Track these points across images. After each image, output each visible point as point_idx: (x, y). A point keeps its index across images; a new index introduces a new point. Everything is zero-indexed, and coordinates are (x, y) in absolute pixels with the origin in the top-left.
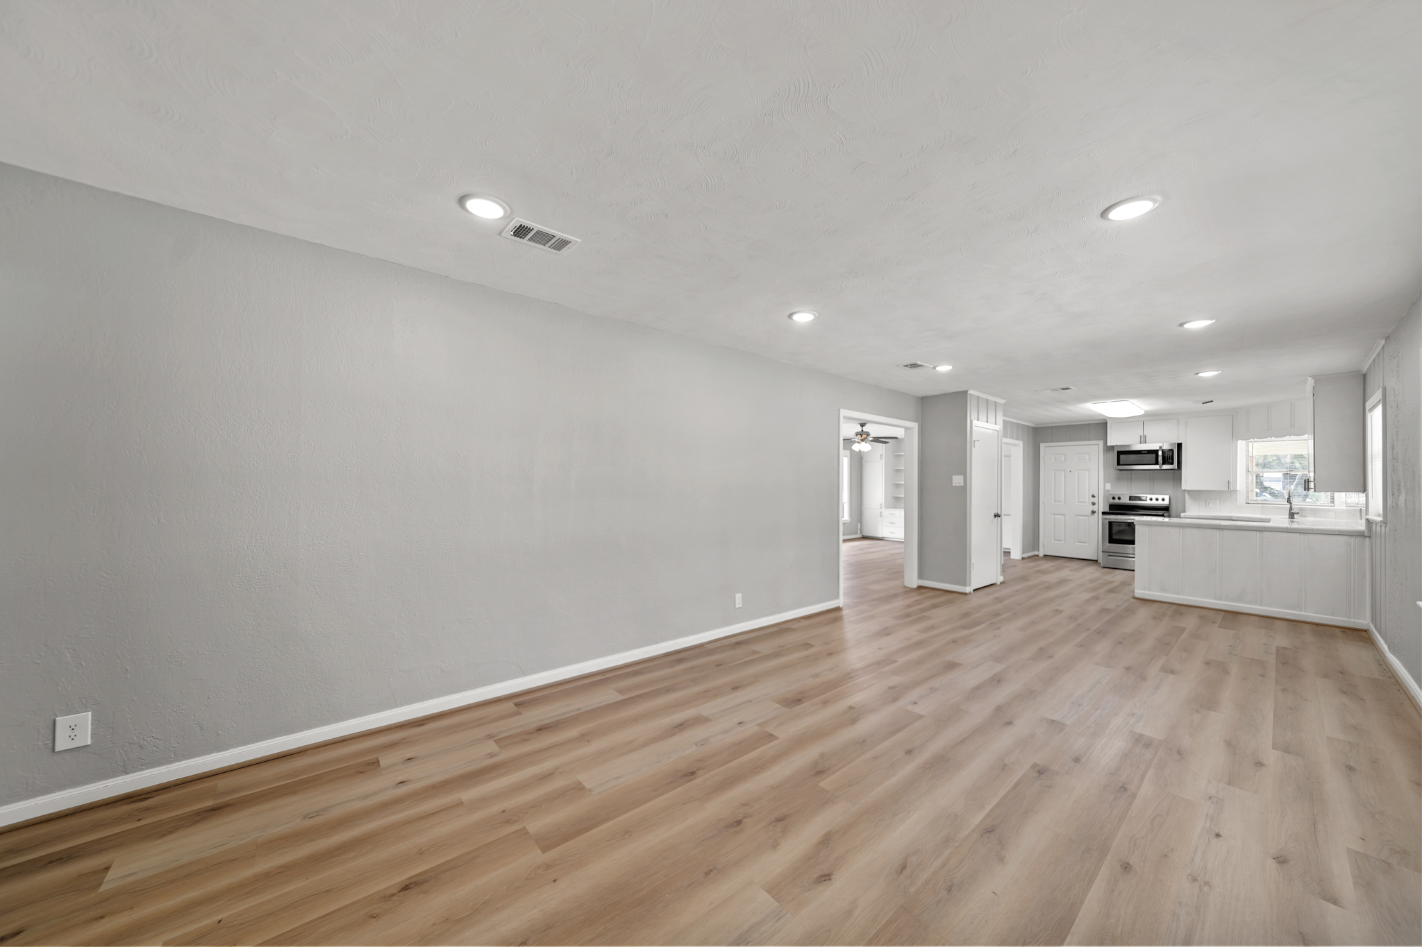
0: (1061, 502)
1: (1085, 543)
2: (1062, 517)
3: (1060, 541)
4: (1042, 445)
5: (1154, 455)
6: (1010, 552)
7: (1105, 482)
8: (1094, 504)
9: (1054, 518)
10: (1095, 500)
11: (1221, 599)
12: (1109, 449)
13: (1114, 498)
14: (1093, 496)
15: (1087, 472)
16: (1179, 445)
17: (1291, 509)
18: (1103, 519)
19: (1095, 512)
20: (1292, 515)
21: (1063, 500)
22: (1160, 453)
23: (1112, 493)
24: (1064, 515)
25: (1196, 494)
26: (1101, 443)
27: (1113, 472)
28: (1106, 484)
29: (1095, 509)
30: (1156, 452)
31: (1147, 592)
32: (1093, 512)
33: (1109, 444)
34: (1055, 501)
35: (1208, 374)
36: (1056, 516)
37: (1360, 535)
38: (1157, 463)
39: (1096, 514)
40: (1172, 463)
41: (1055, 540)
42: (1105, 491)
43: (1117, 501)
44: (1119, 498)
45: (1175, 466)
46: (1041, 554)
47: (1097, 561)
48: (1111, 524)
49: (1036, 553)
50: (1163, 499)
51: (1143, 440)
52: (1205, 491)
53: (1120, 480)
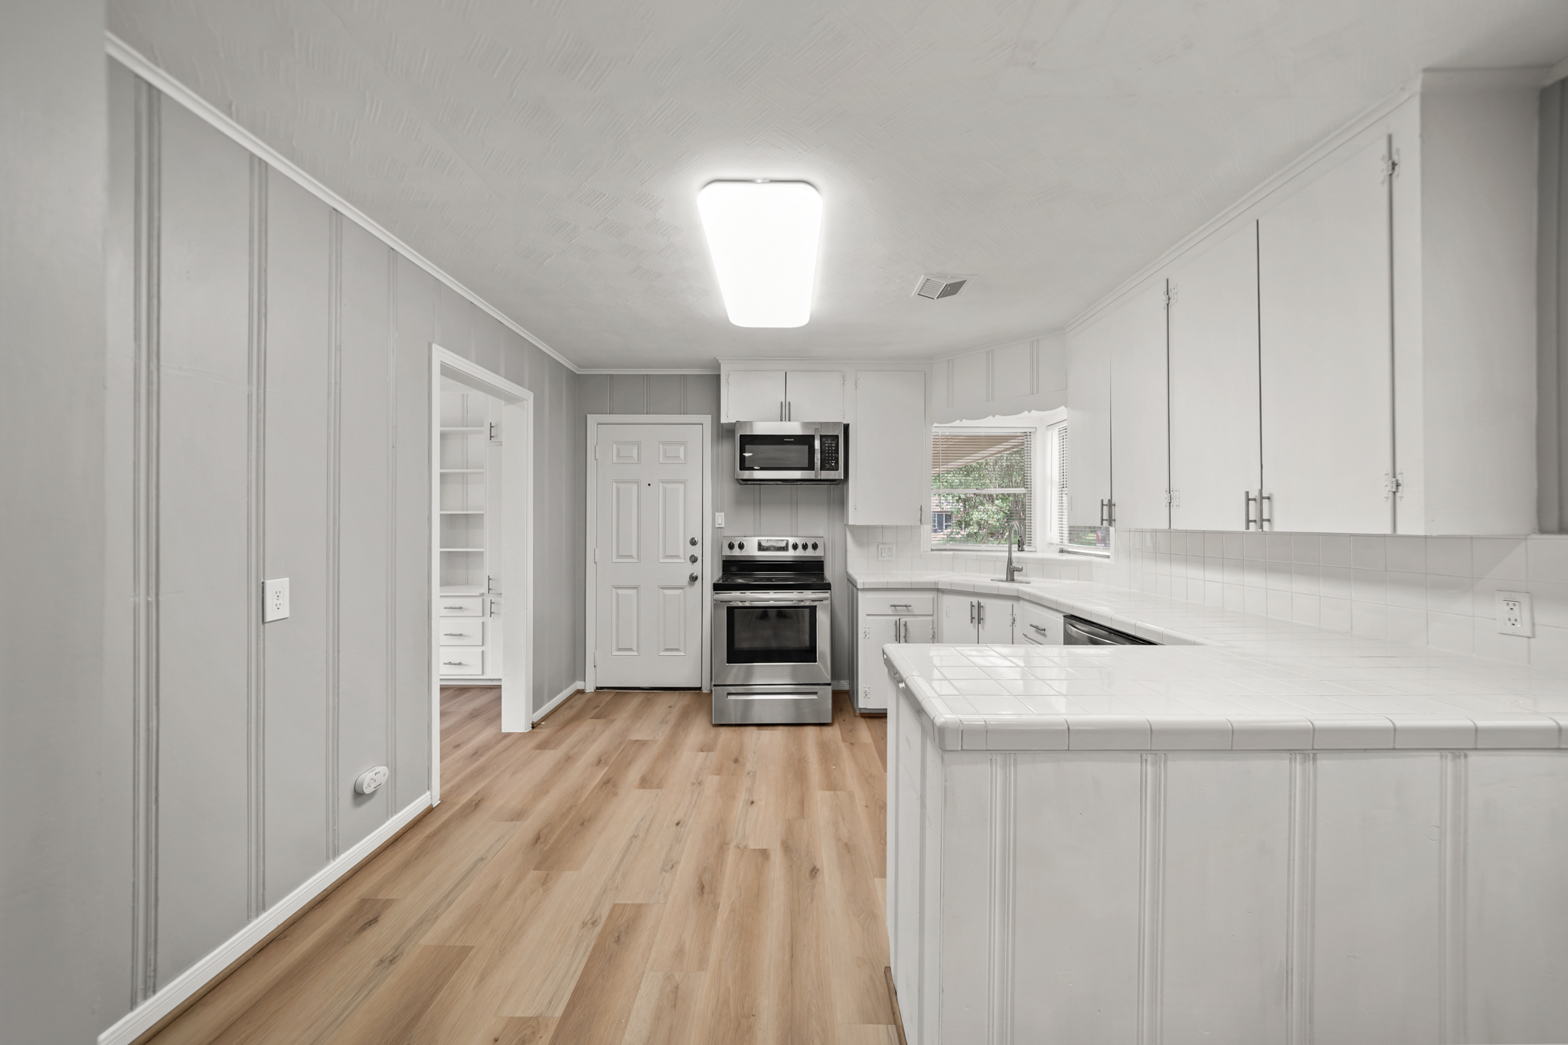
0: (631, 557)
1: (677, 650)
2: (634, 591)
3: (630, 650)
4: (592, 419)
5: (807, 449)
6: (499, 687)
7: (716, 509)
8: (694, 559)
9: (618, 595)
10: (696, 551)
12: (725, 432)
13: (731, 546)
14: (693, 543)
15: (681, 487)
16: (846, 427)
17: (1010, 558)
18: (716, 604)
19: (696, 578)
20: (1011, 572)
21: (635, 554)
22: (817, 444)
23: (726, 533)
24: (636, 588)
25: (865, 534)
26: (707, 420)
27: (729, 488)
28: (717, 515)
29: (698, 573)
30: (809, 441)
32: (693, 579)
33: (723, 420)
34: (619, 556)
36: (620, 592)
38: (810, 465)
39: (698, 582)
40: (837, 469)
41: (619, 650)
42: (716, 530)
43: (736, 552)
44: (741, 546)
45: (839, 473)
46: (590, 688)
47: (700, 689)
48: (731, 610)
49: (579, 685)
50: (815, 547)
51: (785, 413)
52: (882, 527)
53: (739, 502)
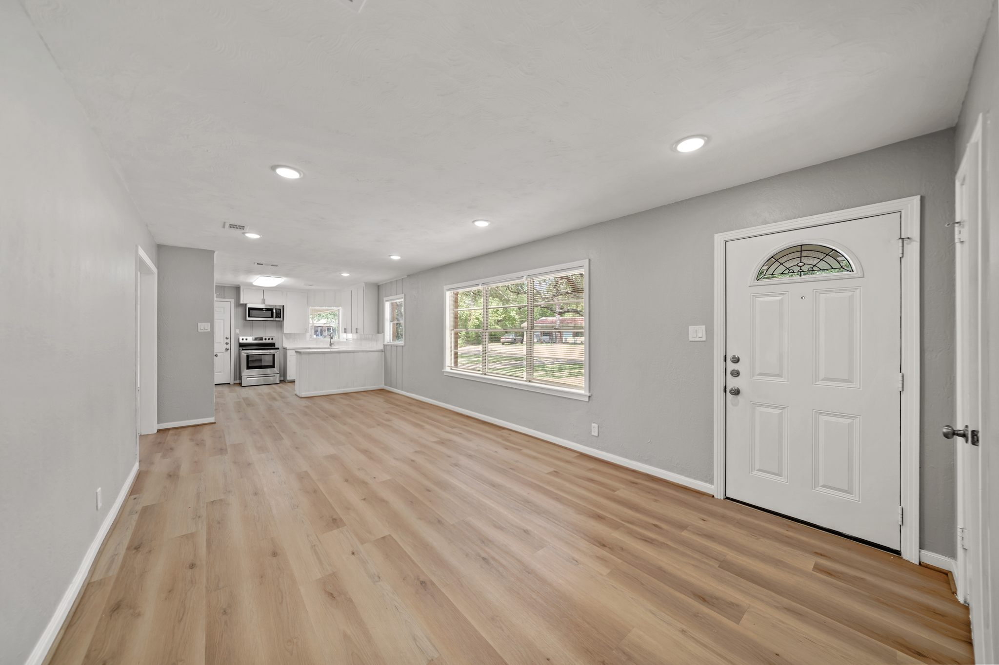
5: (270, 312)
7: (236, 328)
8: (228, 343)
10: (228, 341)
11: (339, 388)
12: (239, 306)
13: (242, 340)
14: (227, 338)
15: (222, 321)
16: (283, 306)
17: (330, 342)
18: (242, 353)
20: (331, 345)
22: (274, 311)
23: (240, 336)
25: (289, 336)
26: (233, 301)
27: (241, 321)
28: (236, 330)
29: (229, 347)
30: (271, 310)
31: (307, 393)
32: (227, 349)
33: (240, 302)
35: (345, 275)
37: (382, 351)
38: (272, 317)
39: (230, 350)
40: (280, 318)
42: (236, 334)
43: (244, 341)
44: (246, 340)
45: (281, 319)
47: (229, 383)
48: (246, 356)
50: (272, 339)
51: (263, 301)
52: (294, 334)
53: (244, 326)
